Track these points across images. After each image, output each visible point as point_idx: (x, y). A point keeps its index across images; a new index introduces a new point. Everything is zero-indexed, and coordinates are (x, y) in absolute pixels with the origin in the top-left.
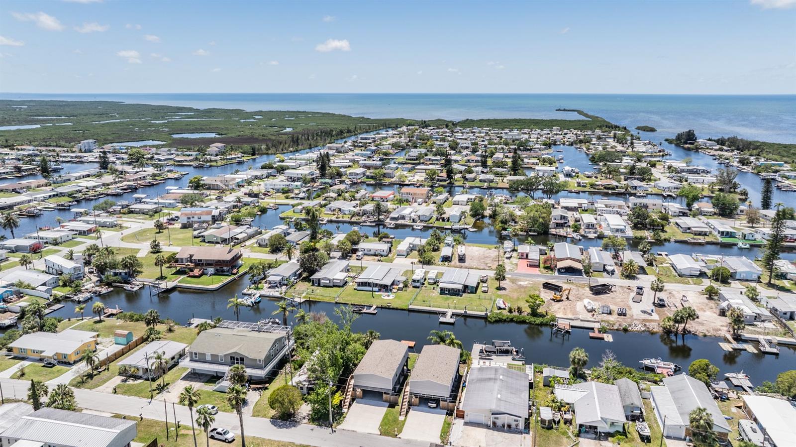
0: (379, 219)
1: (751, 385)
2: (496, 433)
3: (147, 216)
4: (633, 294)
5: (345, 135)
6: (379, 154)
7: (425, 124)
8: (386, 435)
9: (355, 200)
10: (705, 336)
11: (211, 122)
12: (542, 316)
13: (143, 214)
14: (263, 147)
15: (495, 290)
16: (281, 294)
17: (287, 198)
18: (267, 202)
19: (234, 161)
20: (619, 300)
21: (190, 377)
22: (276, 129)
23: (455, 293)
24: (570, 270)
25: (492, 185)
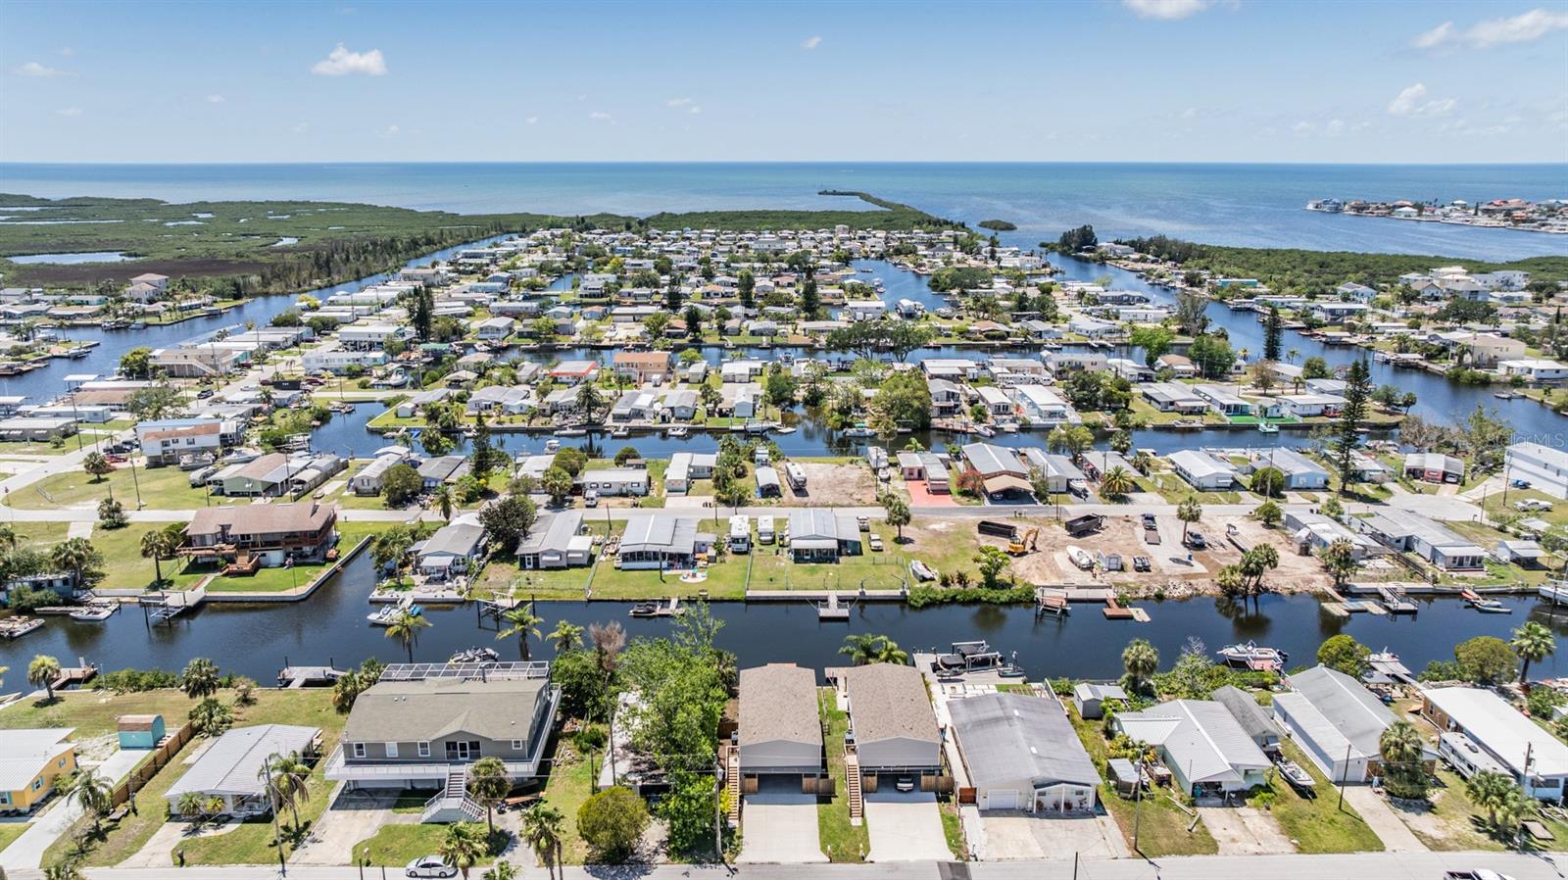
0: (590, 419)
1: (1408, 672)
2: (1047, 822)
3: (48, 446)
4: (1141, 532)
5: (424, 248)
6: (518, 286)
7: (583, 224)
8: (842, 861)
9: (517, 383)
10: (1293, 593)
11: (96, 228)
12: (1004, 586)
13: (33, 440)
14: (255, 279)
15: (894, 544)
16: (461, 593)
17: (363, 386)
18: (321, 397)
19: (197, 313)
20: (1122, 542)
21: (351, 801)
22: (259, 240)
23: (825, 557)
24: (1010, 495)
25: (778, 340)
